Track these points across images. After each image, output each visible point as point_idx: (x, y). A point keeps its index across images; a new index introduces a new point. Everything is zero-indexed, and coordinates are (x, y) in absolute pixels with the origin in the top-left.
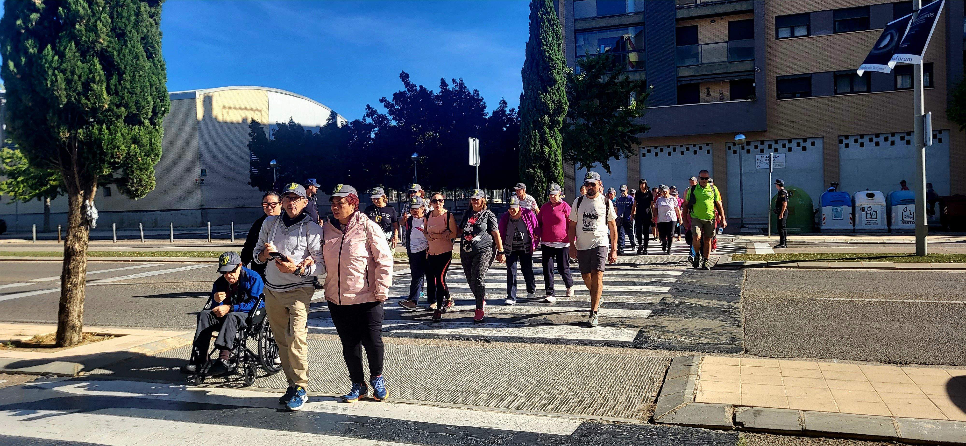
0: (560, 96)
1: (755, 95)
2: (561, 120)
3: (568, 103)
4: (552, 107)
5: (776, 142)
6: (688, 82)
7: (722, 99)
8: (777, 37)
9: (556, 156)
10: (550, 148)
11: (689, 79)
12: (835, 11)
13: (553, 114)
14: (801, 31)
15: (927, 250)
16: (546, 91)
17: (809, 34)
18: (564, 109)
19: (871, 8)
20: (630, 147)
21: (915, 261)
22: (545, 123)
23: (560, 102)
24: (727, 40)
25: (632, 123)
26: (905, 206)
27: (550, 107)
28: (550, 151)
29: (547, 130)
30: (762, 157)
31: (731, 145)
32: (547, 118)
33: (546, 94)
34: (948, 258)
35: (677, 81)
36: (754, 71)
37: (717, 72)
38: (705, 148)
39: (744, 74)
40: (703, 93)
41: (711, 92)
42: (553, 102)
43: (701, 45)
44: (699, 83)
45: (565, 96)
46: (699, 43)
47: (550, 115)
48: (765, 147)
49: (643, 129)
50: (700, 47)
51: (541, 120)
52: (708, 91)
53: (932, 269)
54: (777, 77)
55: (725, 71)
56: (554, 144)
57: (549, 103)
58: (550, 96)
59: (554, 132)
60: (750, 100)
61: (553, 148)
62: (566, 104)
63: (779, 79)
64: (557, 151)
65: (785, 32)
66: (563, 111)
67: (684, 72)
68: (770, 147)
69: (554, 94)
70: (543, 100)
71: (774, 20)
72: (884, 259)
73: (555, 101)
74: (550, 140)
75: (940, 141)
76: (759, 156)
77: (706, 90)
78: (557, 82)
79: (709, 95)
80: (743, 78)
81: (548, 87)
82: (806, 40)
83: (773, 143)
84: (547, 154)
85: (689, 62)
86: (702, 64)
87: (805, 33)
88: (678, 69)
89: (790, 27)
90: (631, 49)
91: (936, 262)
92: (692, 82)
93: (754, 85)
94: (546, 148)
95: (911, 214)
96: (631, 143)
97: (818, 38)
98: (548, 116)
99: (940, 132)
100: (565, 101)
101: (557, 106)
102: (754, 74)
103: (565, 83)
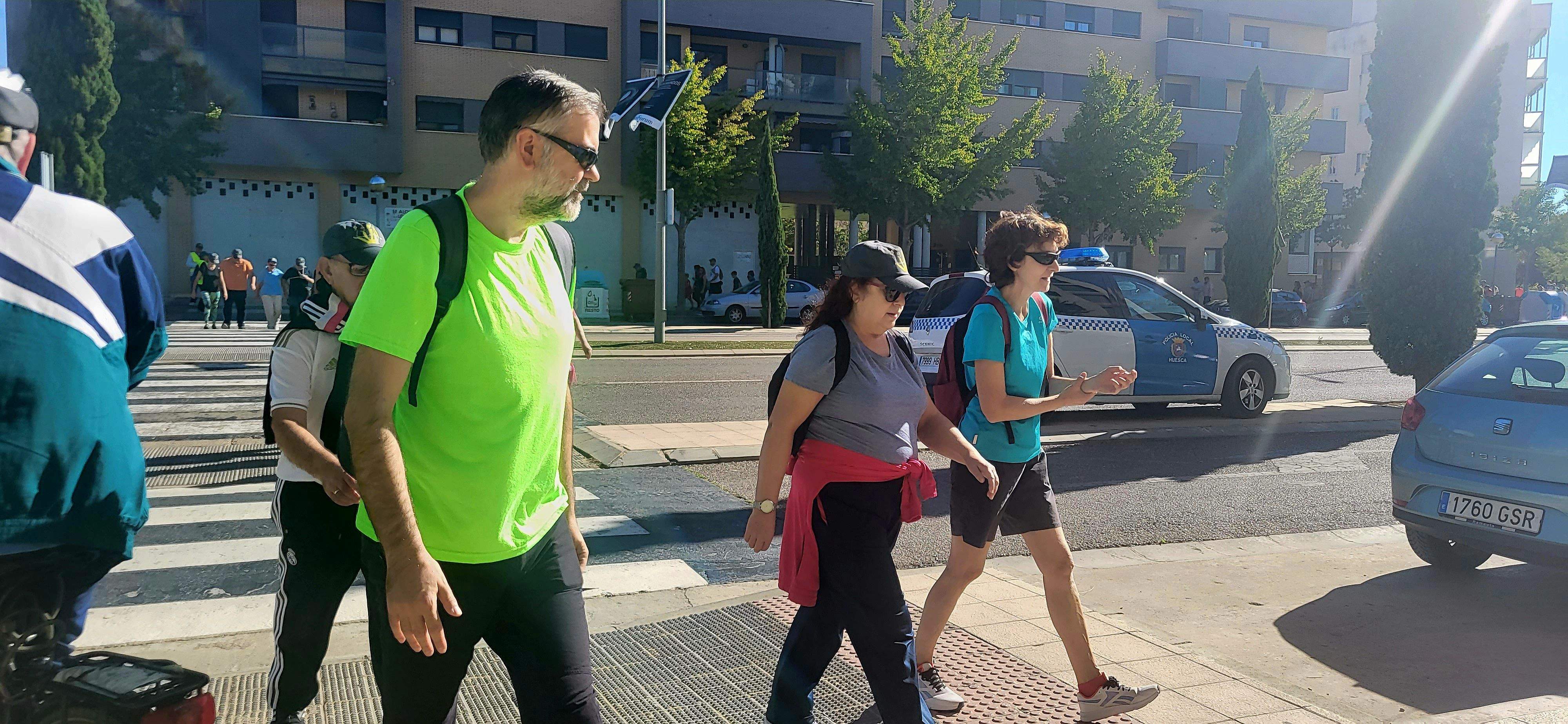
0: (104, 83)
1: (386, 117)
2: (104, 122)
3: (119, 97)
4: (91, 100)
5: (414, 191)
6: (281, 82)
7: (334, 117)
8: (417, 39)
9: (96, 185)
10: (87, 170)
11: (284, 77)
12: (494, 18)
13: (92, 112)
14: (449, 35)
15: (666, 338)
16: (81, 74)
17: (460, 43)
18: (111, 106)
19: (538, 24)
20: (193, 177)
21: (657, 349)
22: (75, 126)
23: (104, 93)
24: (344, 28)
25: (200, 139)
26: (590, 289)
27: (88, 101)
28: (87, 177)
29: (80, 140)
30: (395, 212)
31: (348, 189)
32: (80, 118)
33: (80, 77)
34: (685, 345)
35: (263, 78)
36: (385, 82)
37: (329, 74)
38: (307, 190)
39: (369, 84)
40: (303, 103)
41: (316, 104)
42: (92, 93)
43: (304, 27)
44: (297, 87)
45: (112, 85)
46: (298, 23)
47: (85, 115)
48: (399, 196)
49: (216, 150)
50: (299, 30)
51: (69, 119)
52: (312, 100)
53: (675, 356)
54: (417, 96)
55: (340, 75)
56: (92, 163)
57: (87, 94)
58: (87, 80)
59: (92, 143)
60: (379, 124)
61: (92, 172)
62: (116, 99)
63: (419, 99)
64: (98, 176)
65: (426, 33)
66: (110, 110)
67: (272, 65)
68: (406, 197)
69: (94, 78)
70: (74, 87)
71: (413, 12)
72: (627, 347)
73: (96, 91)
74: (87, 157)
75: (613, 210)
76: (389, 210)
77: (308, 99)
78: (100, 59)
79: (313, 107)
80: (368, 90)
81: (85, 67)
82: (455, 50)
83: (410, 192)
84: (80, 181)
85: (281, 50)
86: (304, 57)
87: (455, 40)
88: (264, 59)
89: (437, 27)
90: (176, 10)
91: (675, 348)
92: (288, 83)
93: (385, 103)
94: (81, 171)
95: (595, 300)
96: (194, 170)
97: (473, 52)
98: (84, 116)
99: (613, 198)
100: (117, 93)
101: (97, 98)
102: (386, 87)
103: (111, 62)
